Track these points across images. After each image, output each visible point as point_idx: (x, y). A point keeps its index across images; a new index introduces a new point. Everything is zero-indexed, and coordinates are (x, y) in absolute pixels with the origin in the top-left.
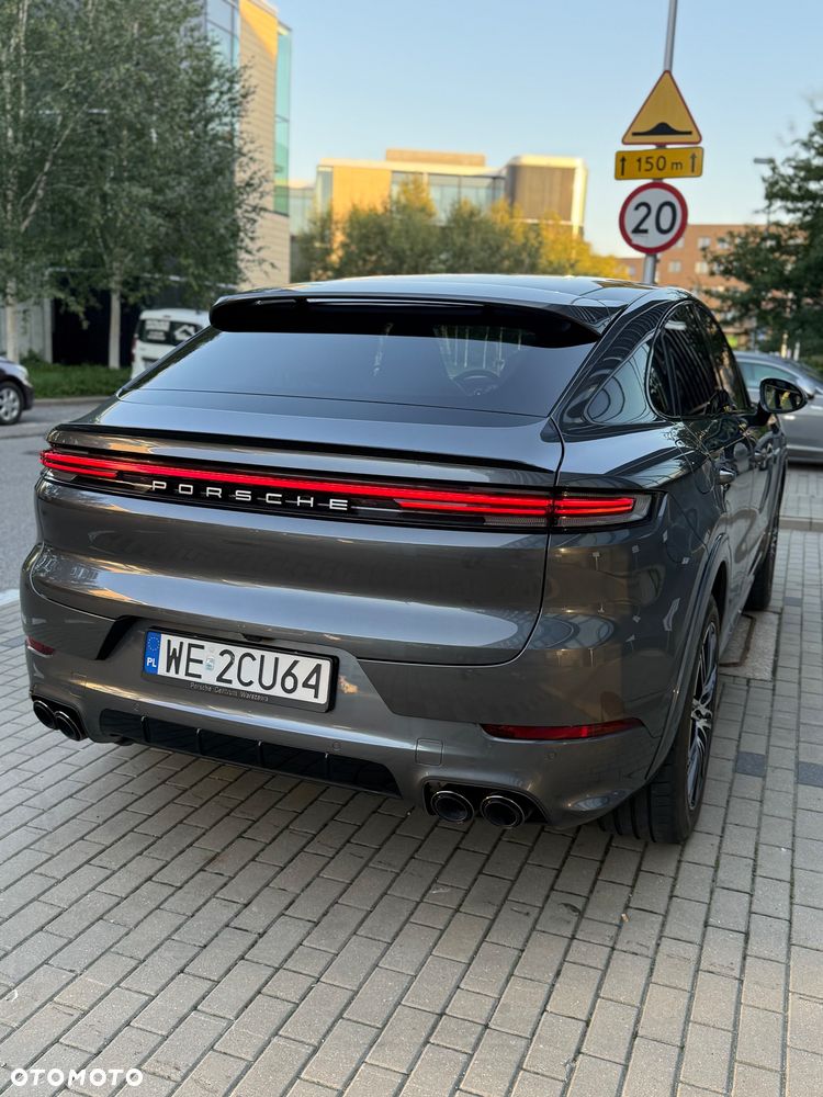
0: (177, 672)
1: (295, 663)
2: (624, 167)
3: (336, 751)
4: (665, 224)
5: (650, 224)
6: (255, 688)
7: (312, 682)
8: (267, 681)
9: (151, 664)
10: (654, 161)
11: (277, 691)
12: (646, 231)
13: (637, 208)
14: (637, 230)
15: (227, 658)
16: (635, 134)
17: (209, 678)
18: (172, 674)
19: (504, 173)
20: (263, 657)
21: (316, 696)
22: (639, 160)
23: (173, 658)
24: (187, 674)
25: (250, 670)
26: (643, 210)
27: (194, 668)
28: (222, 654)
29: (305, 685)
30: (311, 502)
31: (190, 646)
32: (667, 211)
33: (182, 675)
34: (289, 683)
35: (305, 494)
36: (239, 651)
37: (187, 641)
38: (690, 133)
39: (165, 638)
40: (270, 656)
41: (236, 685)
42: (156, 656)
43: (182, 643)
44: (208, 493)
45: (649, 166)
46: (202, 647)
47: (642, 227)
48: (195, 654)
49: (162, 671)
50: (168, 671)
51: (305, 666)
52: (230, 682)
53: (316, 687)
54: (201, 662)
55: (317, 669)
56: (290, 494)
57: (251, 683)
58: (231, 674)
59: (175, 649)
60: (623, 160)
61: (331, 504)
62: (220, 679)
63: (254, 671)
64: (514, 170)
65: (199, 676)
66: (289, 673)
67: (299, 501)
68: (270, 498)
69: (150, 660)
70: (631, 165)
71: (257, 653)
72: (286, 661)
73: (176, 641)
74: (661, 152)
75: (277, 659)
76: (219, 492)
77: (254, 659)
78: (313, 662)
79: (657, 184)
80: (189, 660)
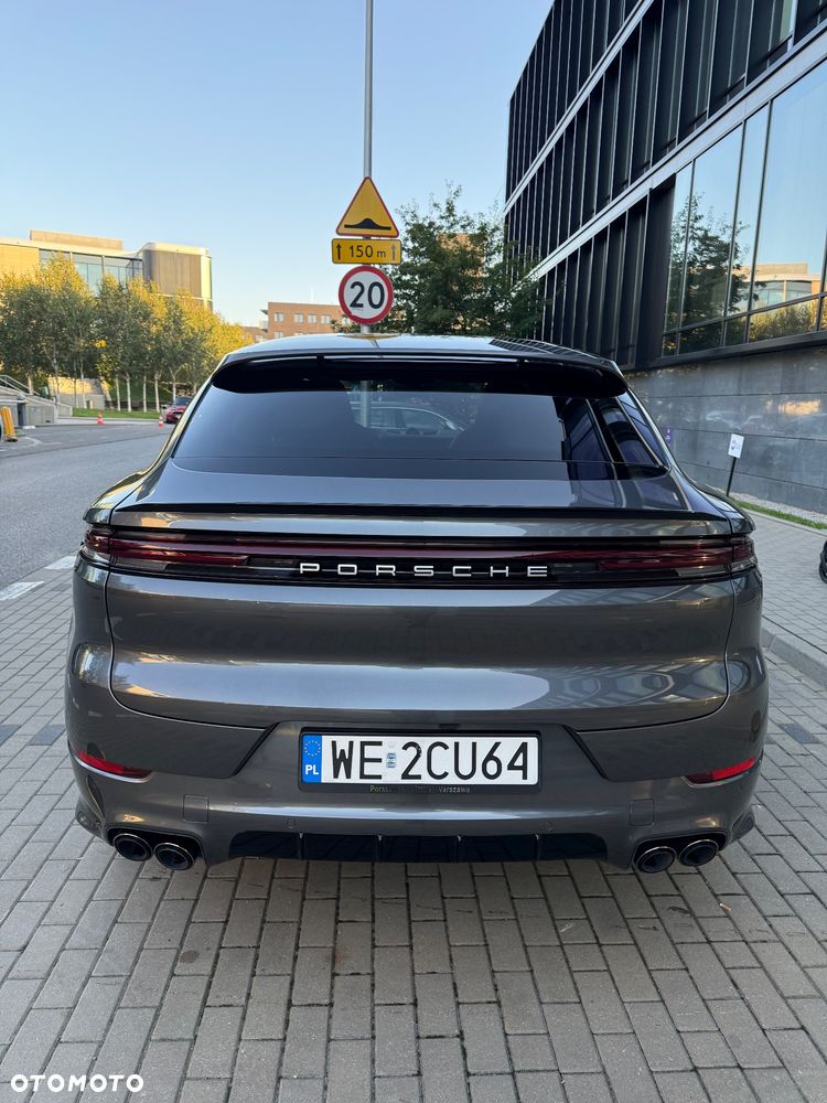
0: (348, 776)
1: (497, 745)
2: (339, 254)
3: (549, 830)
4: (376, 301)
5: (364, 300)
6: (452, 780)
7: (519, 762)
8: (465, 769)
9: (311, 772)
10: (363, 249)
11: (479, 779)
12: (361, 306)
13: (353, 287)
14: (354, 304)
15: (412, 751)
16: (346, 226)
17: (393, 777)
18: (342, 779)
19: (141, 256)
20: (457, 745)
21: (525, 777)
22: (352, 248)
23: (341, 761)
24: (362, 776)
25: (443, 761)
26: (358, 288)
27: (370, 769)
28: (405, 748)
29: (511, 767)
30: (507, 571)
31: (363, 744)
32: (376, 290)
33: (355, 779)
34: (492, 767)
35: (500, 563)
37: (357, 740)
38: (389, 228)
39: (327, 740)
40: (465, 743)
41: (427, 780)
42: (318, 763)
43: (351, 743)
44: (378, 572)
45: (359, 253)
46: (380, 744)
47: (359, 302)
48: (370, 752)
49: (327, 776)
50: (336, 776)
51: (508, 746)
52: (419, 777)
53: (524, 768)
54: (379, 760)
55: (523, 748)
56: (480, 565)
57: (446, 774)
58: (420, 768)
59: (343, 751)
60: (339, 247)
61: (529, 571)
62: (405, 775)
63: (448, 761)
64: (150, 254)
65: (379, 777)
66: (490, 757)
67: (492, 571)
68: (458, 571)
69: (308, 768)
70: (345, 251)
71: (450, 741)
72: (484, 744)
73: (343, 742)
74: (367, 243)
75: (474, 745)
76: (392, 569)
77: (446, 747)
78: (518, 741)
79: (366, 268)
80: (363, 760)
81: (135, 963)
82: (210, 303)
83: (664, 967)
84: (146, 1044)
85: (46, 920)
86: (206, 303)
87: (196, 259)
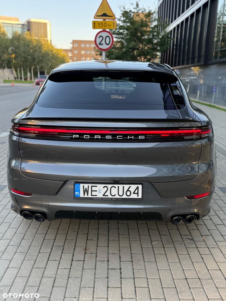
0: (88, 195)
1: (130, 187)
2: (95, 25)
3: (145, 211)
4: (108, 42)
5: (103, 42)
6: (117, 196)
7: (136, 192)
8: (121, 194)
9: (77, 194)
10: (103, 24)
11: (125, 196)
12: (102, 44)
13: (99, 37)
14: (100, 44)
15: (106, 189)
16: (97, 16)
17: (100, 196)
18: (86, 196)
19: (26, 23)
20: (118, 187)
21: (138, 196)
22: (99, 24)
23: (86, 191)
24: (92, 195)
25: (114, 191)
26: (101, 38)
27: (94, 193)
28: (104, 187)
29: (134, 193)
30: (133, 137)
31: (92, 186)
32: (108, 38)
33: (90, 196)
34: (128, 193)
35: (131, 135)
36: (109, 186)
37: (90, 185)
38: (112, 16)
39: (81, 185)
40: (121, 186)
41: (110, 196)
42: (79, 191)
43: (88, 186)
44: (95, 137)
45: (102, 26)
46: (96, 186)
47: (102, 43)
48: (94, 189)
49: (82, 195)
50: (84, 195)
51: (133, 187)
52: (108, 196)
53: (138, 193)
54: (96, 191)
55: (138, 188)
56: (125, 136)
57: (115, 195)
58: (108, 193)
59: (86, 188)
60: (94, 23)
61: (139, 137)
62: (104, 195)
63: (116, 191)
64: (29, 23)
65: (96, 196)
66: (128, 190)
67: (129, 137)
68: (118, 137)
69: (76, 193)
70: (97, 25)
71: (116, 186)
72: (126, 187)
73: (86, 186)
74: (104, 22)
75: (123, 187)
76: (100, 137)
77: (115, 187)
78: (136, 186)
79: (104, 31)
80: (92, 191)
81: (29, 249)
82: (51, 41)
83: (182, 254)
84: (32, 269)
85: (3, 238)
86: (49, 41)
87: (45, 24)
